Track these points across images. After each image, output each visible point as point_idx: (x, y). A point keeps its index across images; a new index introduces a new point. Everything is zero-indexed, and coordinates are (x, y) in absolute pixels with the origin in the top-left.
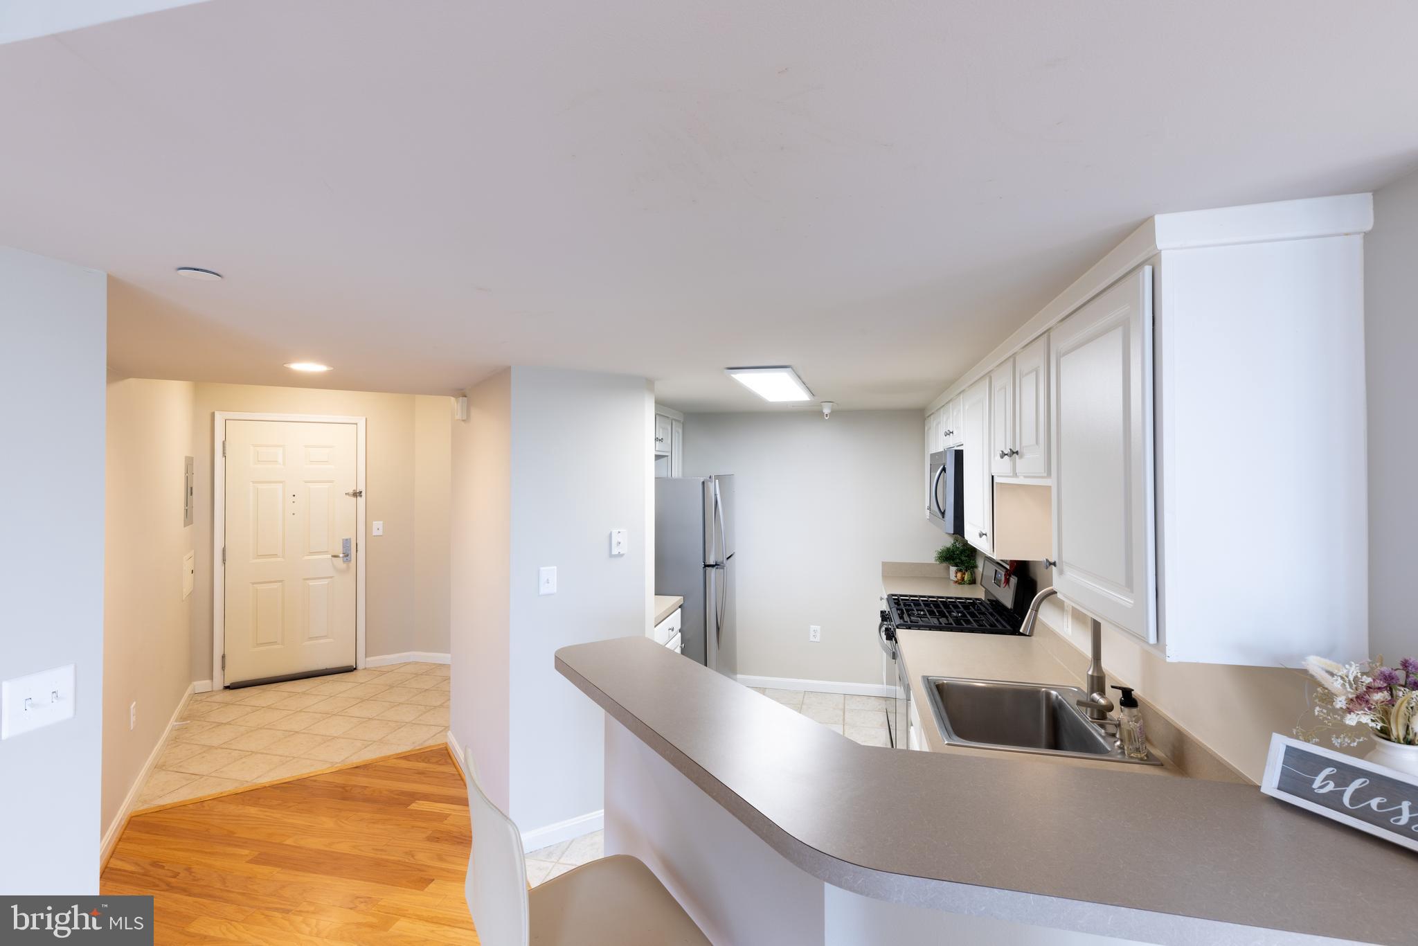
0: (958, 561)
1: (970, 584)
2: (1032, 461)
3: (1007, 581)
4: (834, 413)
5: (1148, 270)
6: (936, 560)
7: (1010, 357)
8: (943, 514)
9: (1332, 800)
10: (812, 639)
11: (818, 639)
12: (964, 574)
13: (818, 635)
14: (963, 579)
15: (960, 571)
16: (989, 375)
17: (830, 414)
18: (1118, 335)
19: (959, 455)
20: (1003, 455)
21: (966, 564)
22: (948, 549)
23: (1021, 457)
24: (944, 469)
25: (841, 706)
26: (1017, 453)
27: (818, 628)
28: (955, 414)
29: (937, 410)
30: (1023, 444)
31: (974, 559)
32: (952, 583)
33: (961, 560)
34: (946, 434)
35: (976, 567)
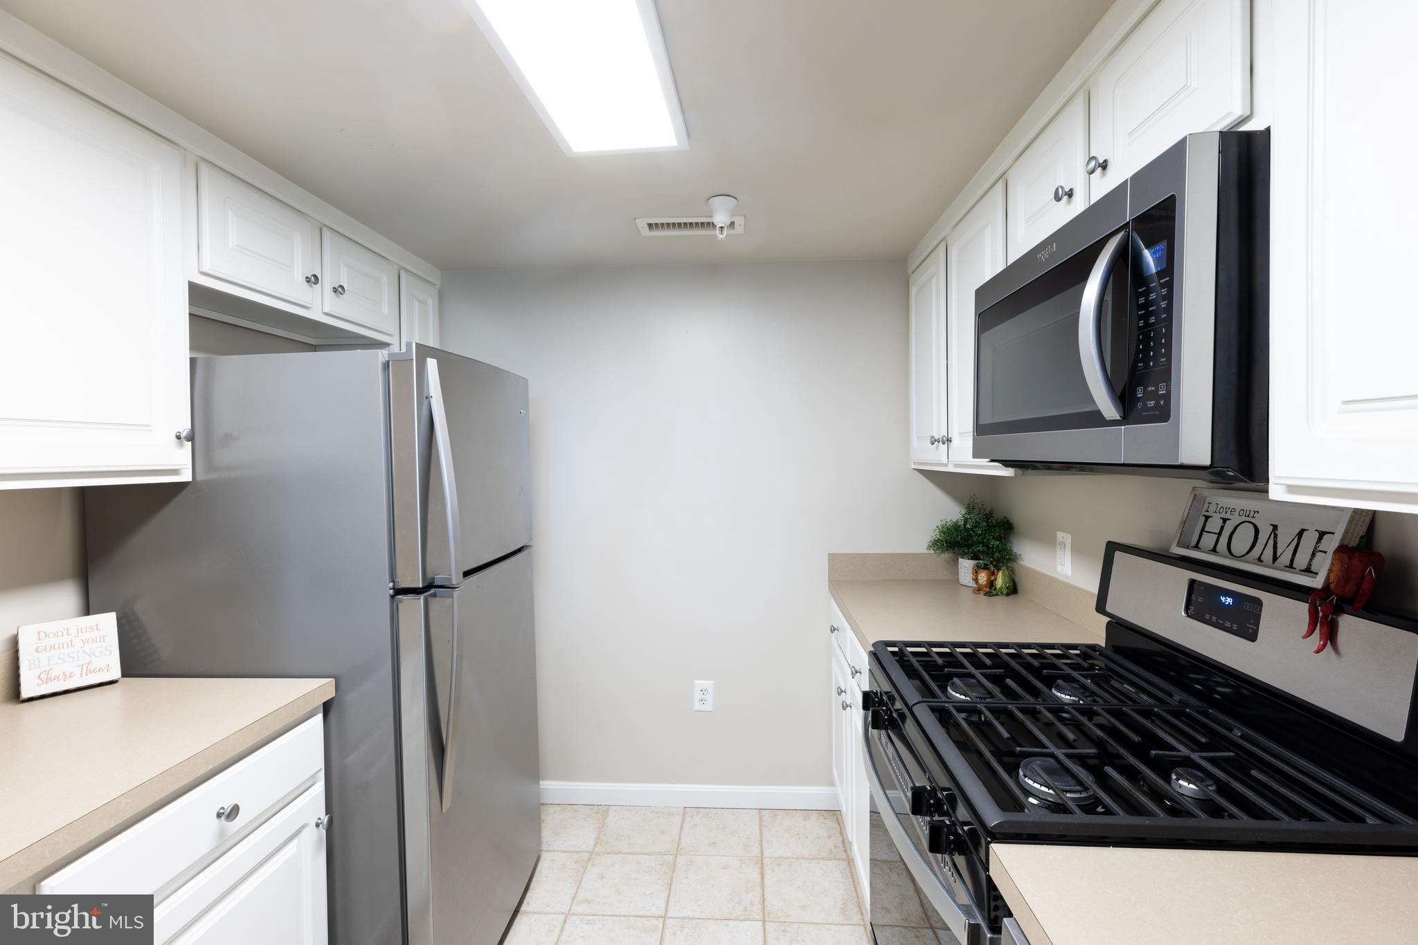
0: (981, 548)
1: (1008, 595)
6: (928, 549)
10: (698, 706)
11: (708, 706)
12: (993, 573)
13: (710, 697)
14: (991, 584)
15: (985, 567)
21: (997, 555)
22: (956, 527)
25: (756, 851)
27: (708, 684)
32: (968, 596)
33: (988, 547)
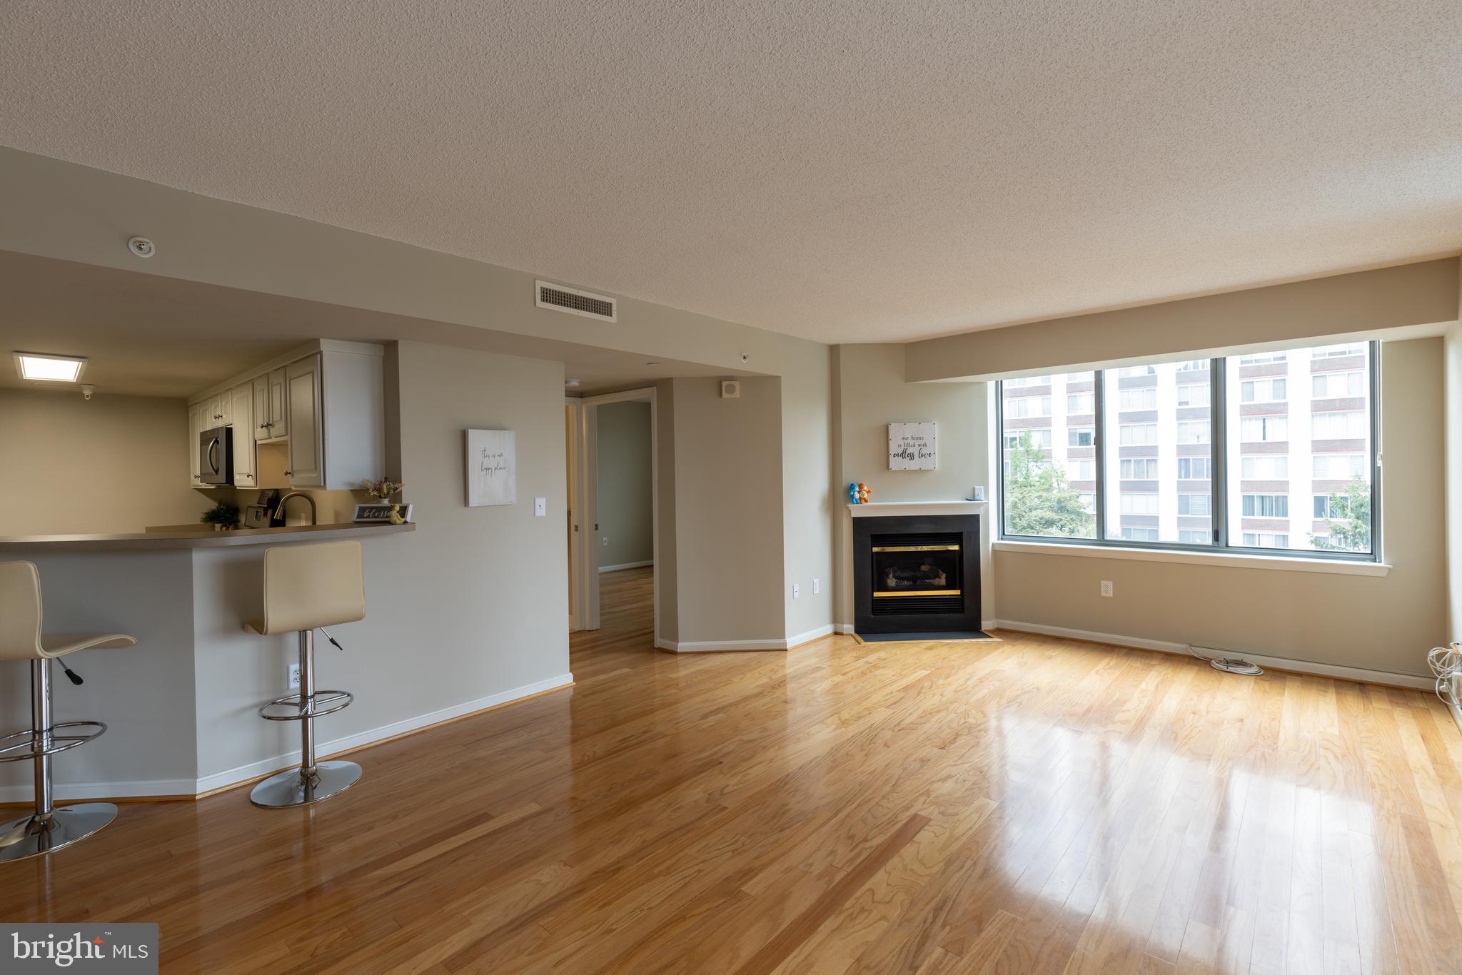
2: (279, 428)
3: (265, 514)
4: (95, 396)
5: (319, 356)
6: (202, 521)
7: (265, 374)
8: (217, 472)
9: (368, 517)
15: (225, 525)
16: (252, 382)
17: (91, 395)
18: (310, 376)
19: (229, 432)
20: (262, 427)
23: (273, 427)
24: (217, 442)
26: (271, 425)
28: (224, 403)
29: (205, 400)
30: (275, 420)
31: (237, 515)
33: (226, 517)
34: (216, 418)
35: (239, 521)
